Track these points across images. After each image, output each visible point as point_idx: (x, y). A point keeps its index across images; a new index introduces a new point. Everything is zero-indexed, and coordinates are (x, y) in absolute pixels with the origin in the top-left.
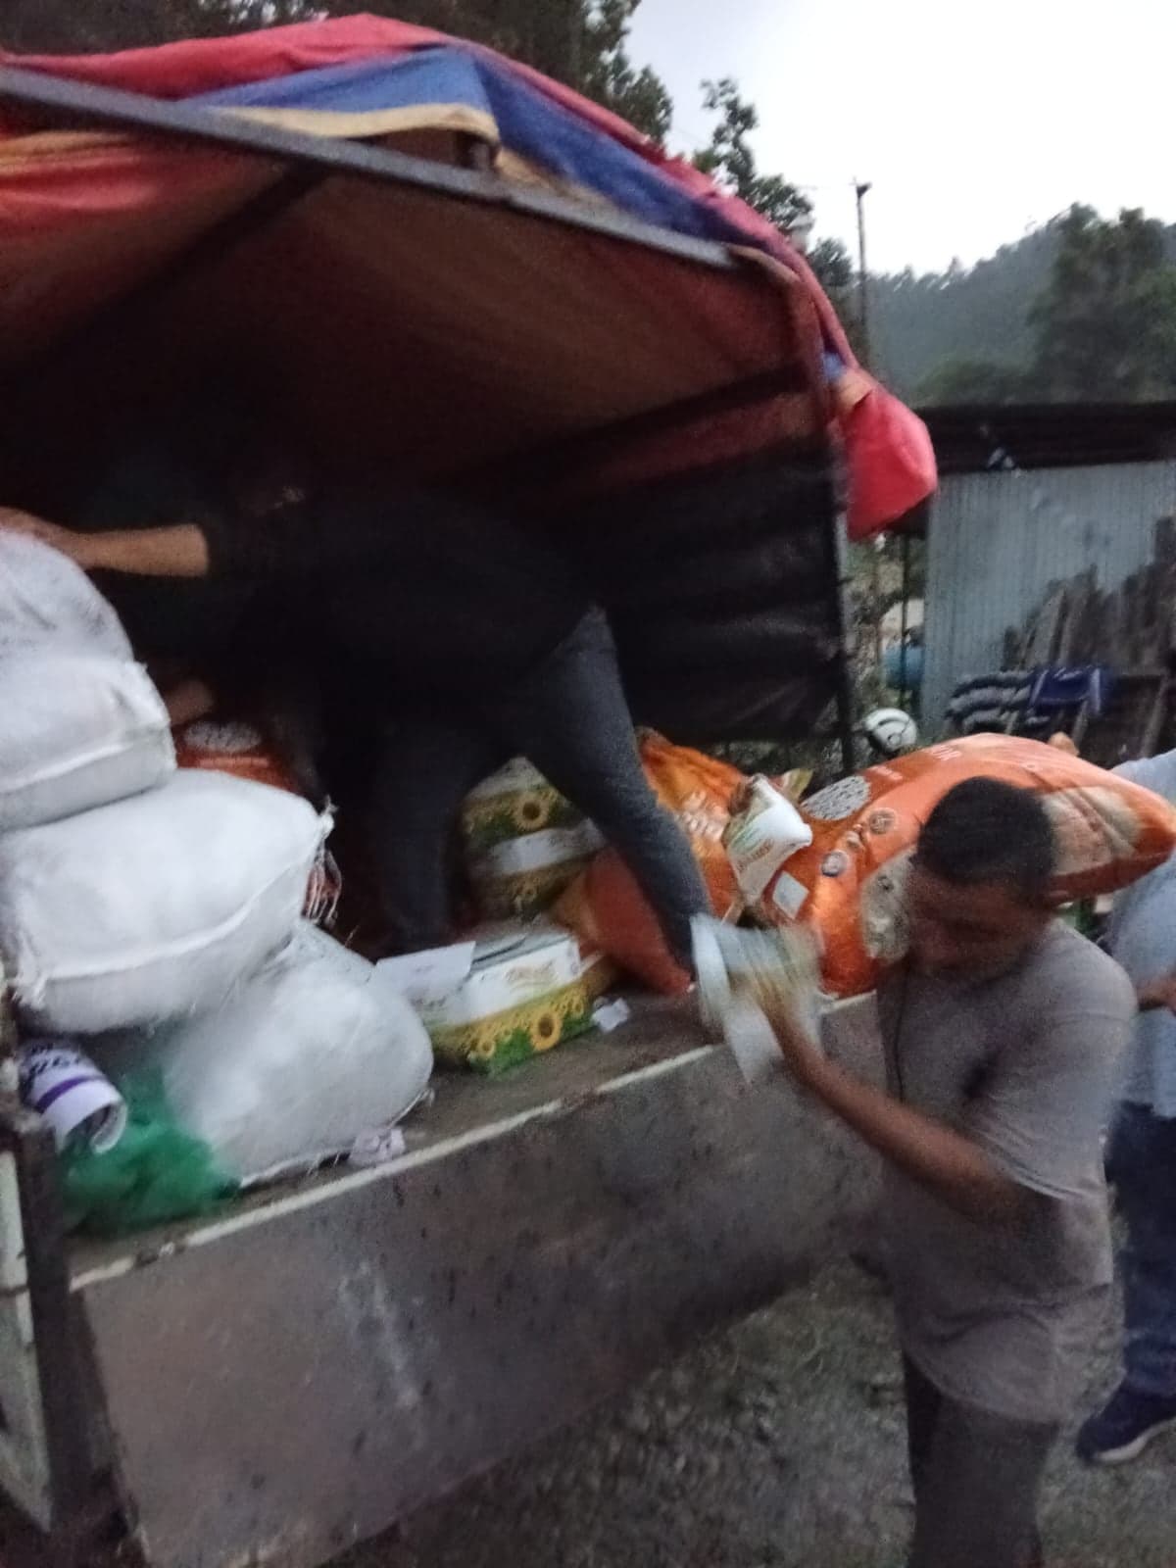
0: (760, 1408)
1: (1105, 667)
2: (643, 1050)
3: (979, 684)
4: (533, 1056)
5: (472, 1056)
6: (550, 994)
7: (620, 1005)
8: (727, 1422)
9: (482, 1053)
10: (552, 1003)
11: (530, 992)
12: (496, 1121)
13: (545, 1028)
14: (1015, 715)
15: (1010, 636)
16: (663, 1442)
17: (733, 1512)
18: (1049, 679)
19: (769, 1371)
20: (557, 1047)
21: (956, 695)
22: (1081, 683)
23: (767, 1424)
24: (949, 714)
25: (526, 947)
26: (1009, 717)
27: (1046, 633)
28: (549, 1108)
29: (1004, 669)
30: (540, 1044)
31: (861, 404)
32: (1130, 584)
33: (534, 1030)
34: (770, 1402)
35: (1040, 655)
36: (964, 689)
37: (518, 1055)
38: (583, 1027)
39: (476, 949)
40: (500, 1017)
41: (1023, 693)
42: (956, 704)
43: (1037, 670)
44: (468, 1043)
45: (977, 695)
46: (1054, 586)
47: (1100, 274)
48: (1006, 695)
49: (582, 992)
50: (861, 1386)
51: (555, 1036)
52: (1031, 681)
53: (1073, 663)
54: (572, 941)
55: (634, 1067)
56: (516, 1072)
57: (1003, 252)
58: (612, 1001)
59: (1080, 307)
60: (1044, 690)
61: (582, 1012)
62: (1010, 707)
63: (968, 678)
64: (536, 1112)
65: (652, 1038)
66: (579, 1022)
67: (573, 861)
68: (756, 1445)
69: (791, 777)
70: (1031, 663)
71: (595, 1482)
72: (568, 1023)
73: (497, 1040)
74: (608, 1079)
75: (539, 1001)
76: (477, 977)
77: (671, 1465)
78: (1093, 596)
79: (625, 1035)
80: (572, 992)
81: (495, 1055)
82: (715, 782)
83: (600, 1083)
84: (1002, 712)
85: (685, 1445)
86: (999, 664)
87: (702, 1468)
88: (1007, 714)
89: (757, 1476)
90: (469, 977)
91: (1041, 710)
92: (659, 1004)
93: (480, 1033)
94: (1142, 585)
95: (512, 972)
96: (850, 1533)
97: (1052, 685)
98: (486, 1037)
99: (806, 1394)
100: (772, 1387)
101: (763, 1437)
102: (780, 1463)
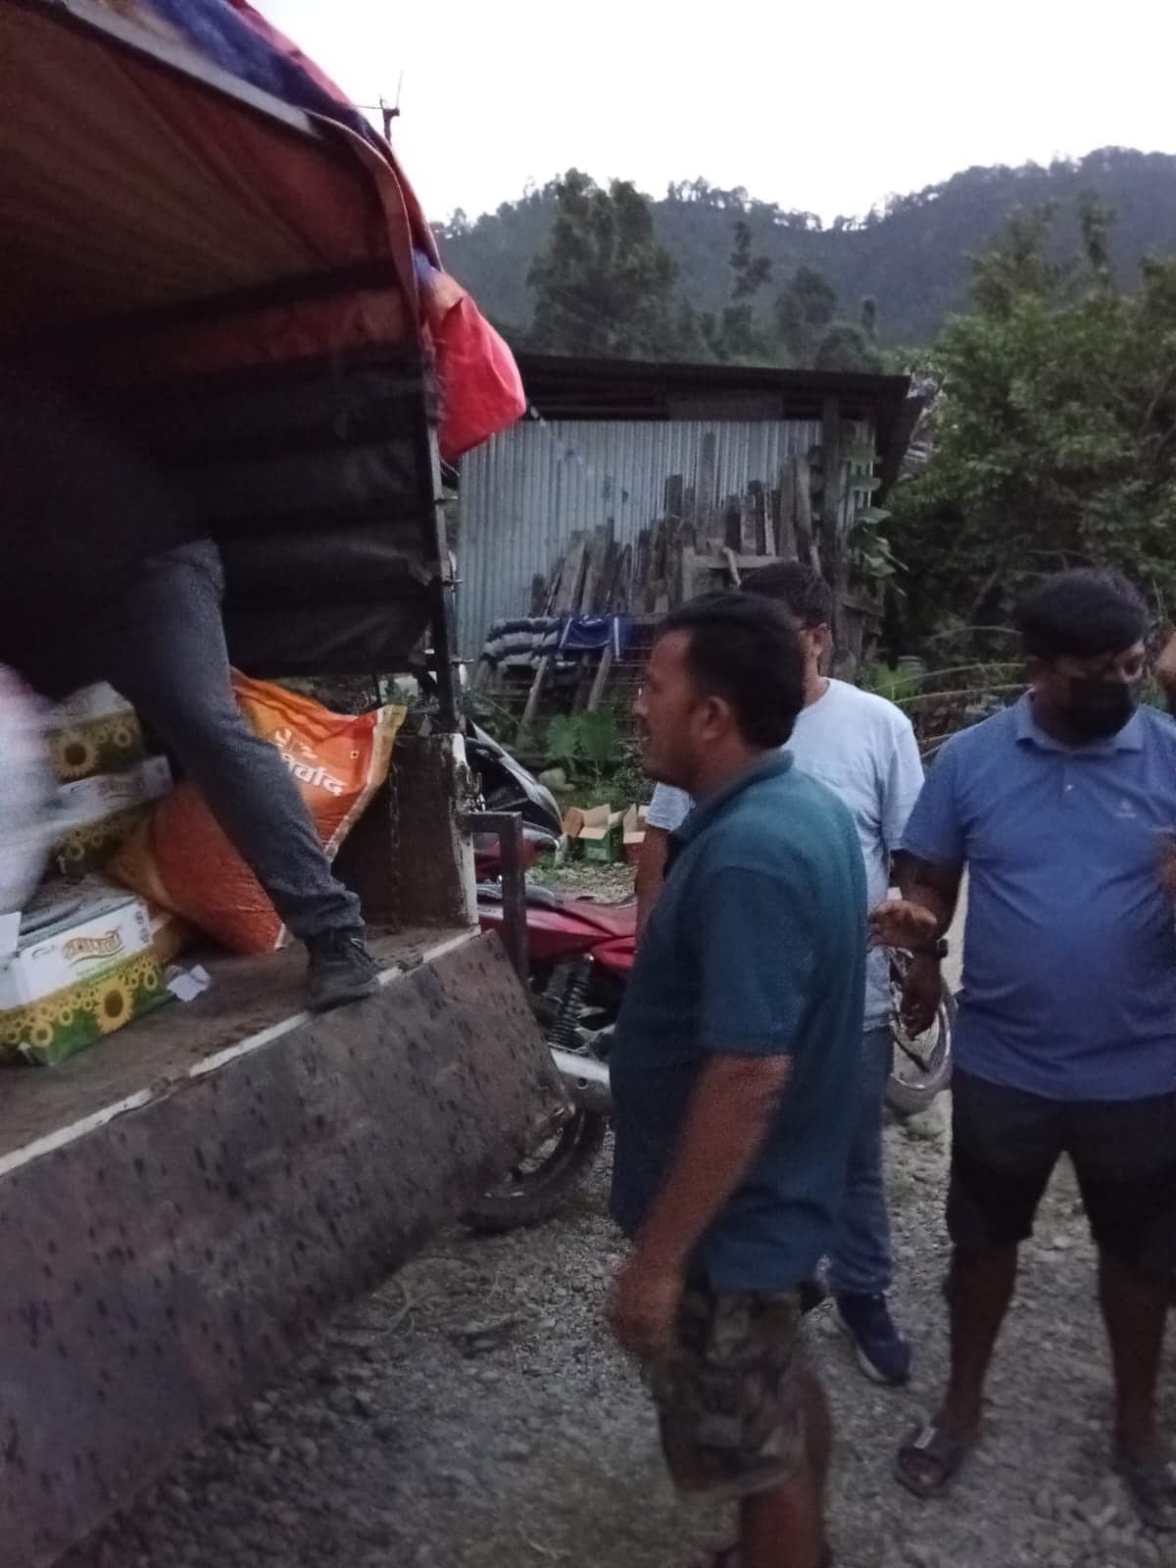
0: (355, 1381)
1: (622, 616)
2: (236, 1021)
3: (512, 629)
4: (100, 1039)
5: (24, 1047)
6: (117, 967)
7: (199, 971)
8: (320, 1402)
9: (38, 1043)
10: (121, 977)
11: (93, 966)
12: (70, 1124)
13: (113, 1005)
14: (545, 659)
15: (538, 582)
16: (252, 1436)
17: (338, 1499)
18: (576, 626)
19: (362, 1340)
20: (126, 1026)
21: (491, 639)
22: (603, 630)
23: (364, 1396)
24: (486, 656)
25: (83, 913)
26: (540, 661)
27: (571, 581)
28: (134, 1101)
29: (532, 615)
30: (107, 1024)
31: (457, 308)
32: (644, 538)
33: (100, 1010)
34: (364, 1372)
35: (566, 602)
36: (496, 634)
37: (81, 1039)
38: (158, 999)
39: (23, 921)
40: (59, 998)
41: (552, 638)
42: (490, 647)
43: (564, 615)
44: (17, 1031)
45: (511, 639)
46: (577, 536)
47: (594, 244)
48: (537, 639)
49: (153, 961)
50: (454, 1338)
51: (126, 1014)
52: (559, 627)
53: (596, 609)
54: (141, 904)
55: (229, 1043)
56: (83, 1060)
57: (505, 208)
58: (188, 968)
59: (577, 273)
60: (571, 634)
61: (155, 983)
62: (540, 651)
63: (501, 622)
64: (119, 1107)
65: (242, 1006)
66: (153, 994)
67: (130, 811)
68: (354, 1420)
69: (385, 713)
70: (559, 609)
71: (182, 1494)
72: (140, 997)
73: (55, 1025)
74: (200, 1061)
75: (106, 974)
76: (27, 952)
77: (263, 1459)
78: (613, 546)
79: (209, 1005)
80: (144, 961)
81: (53, 1044)
82: (300, 719)
83: (191, 1065)
84: (533, 657)
85: (278, 1435)
86: (529, 611)
87: (301, 1455)
88: (537, 658)
89: (359, 1453)
90: (17, 955)
91: (569, 654)
92: (241, 966)
93: (33, 1020)
94: (654, 540)
95: (69, 945)
96: (464, 1497)
97: (578, 630)
98: (41, 1023)
99: (402, 1357)
100: (364, 1355)
101: (361, 1410)
102: (383, 1435)
